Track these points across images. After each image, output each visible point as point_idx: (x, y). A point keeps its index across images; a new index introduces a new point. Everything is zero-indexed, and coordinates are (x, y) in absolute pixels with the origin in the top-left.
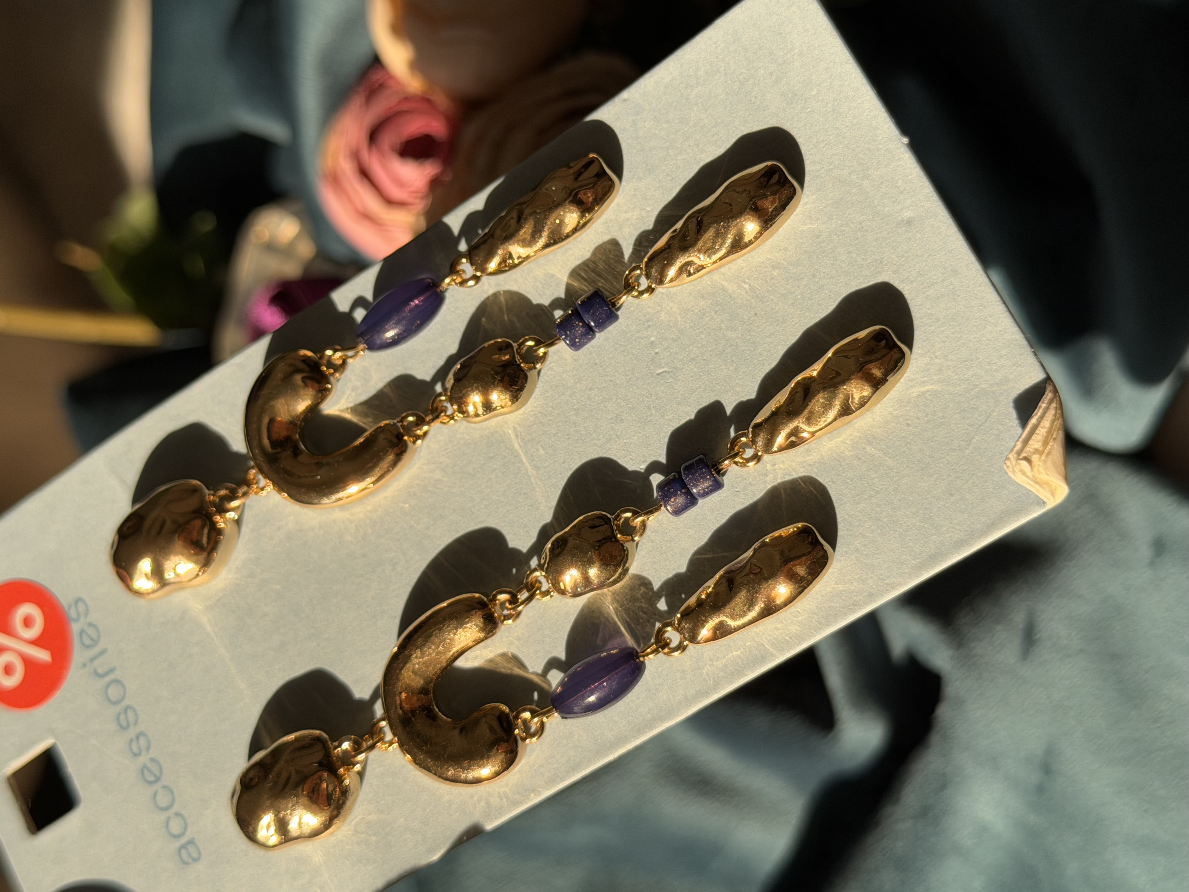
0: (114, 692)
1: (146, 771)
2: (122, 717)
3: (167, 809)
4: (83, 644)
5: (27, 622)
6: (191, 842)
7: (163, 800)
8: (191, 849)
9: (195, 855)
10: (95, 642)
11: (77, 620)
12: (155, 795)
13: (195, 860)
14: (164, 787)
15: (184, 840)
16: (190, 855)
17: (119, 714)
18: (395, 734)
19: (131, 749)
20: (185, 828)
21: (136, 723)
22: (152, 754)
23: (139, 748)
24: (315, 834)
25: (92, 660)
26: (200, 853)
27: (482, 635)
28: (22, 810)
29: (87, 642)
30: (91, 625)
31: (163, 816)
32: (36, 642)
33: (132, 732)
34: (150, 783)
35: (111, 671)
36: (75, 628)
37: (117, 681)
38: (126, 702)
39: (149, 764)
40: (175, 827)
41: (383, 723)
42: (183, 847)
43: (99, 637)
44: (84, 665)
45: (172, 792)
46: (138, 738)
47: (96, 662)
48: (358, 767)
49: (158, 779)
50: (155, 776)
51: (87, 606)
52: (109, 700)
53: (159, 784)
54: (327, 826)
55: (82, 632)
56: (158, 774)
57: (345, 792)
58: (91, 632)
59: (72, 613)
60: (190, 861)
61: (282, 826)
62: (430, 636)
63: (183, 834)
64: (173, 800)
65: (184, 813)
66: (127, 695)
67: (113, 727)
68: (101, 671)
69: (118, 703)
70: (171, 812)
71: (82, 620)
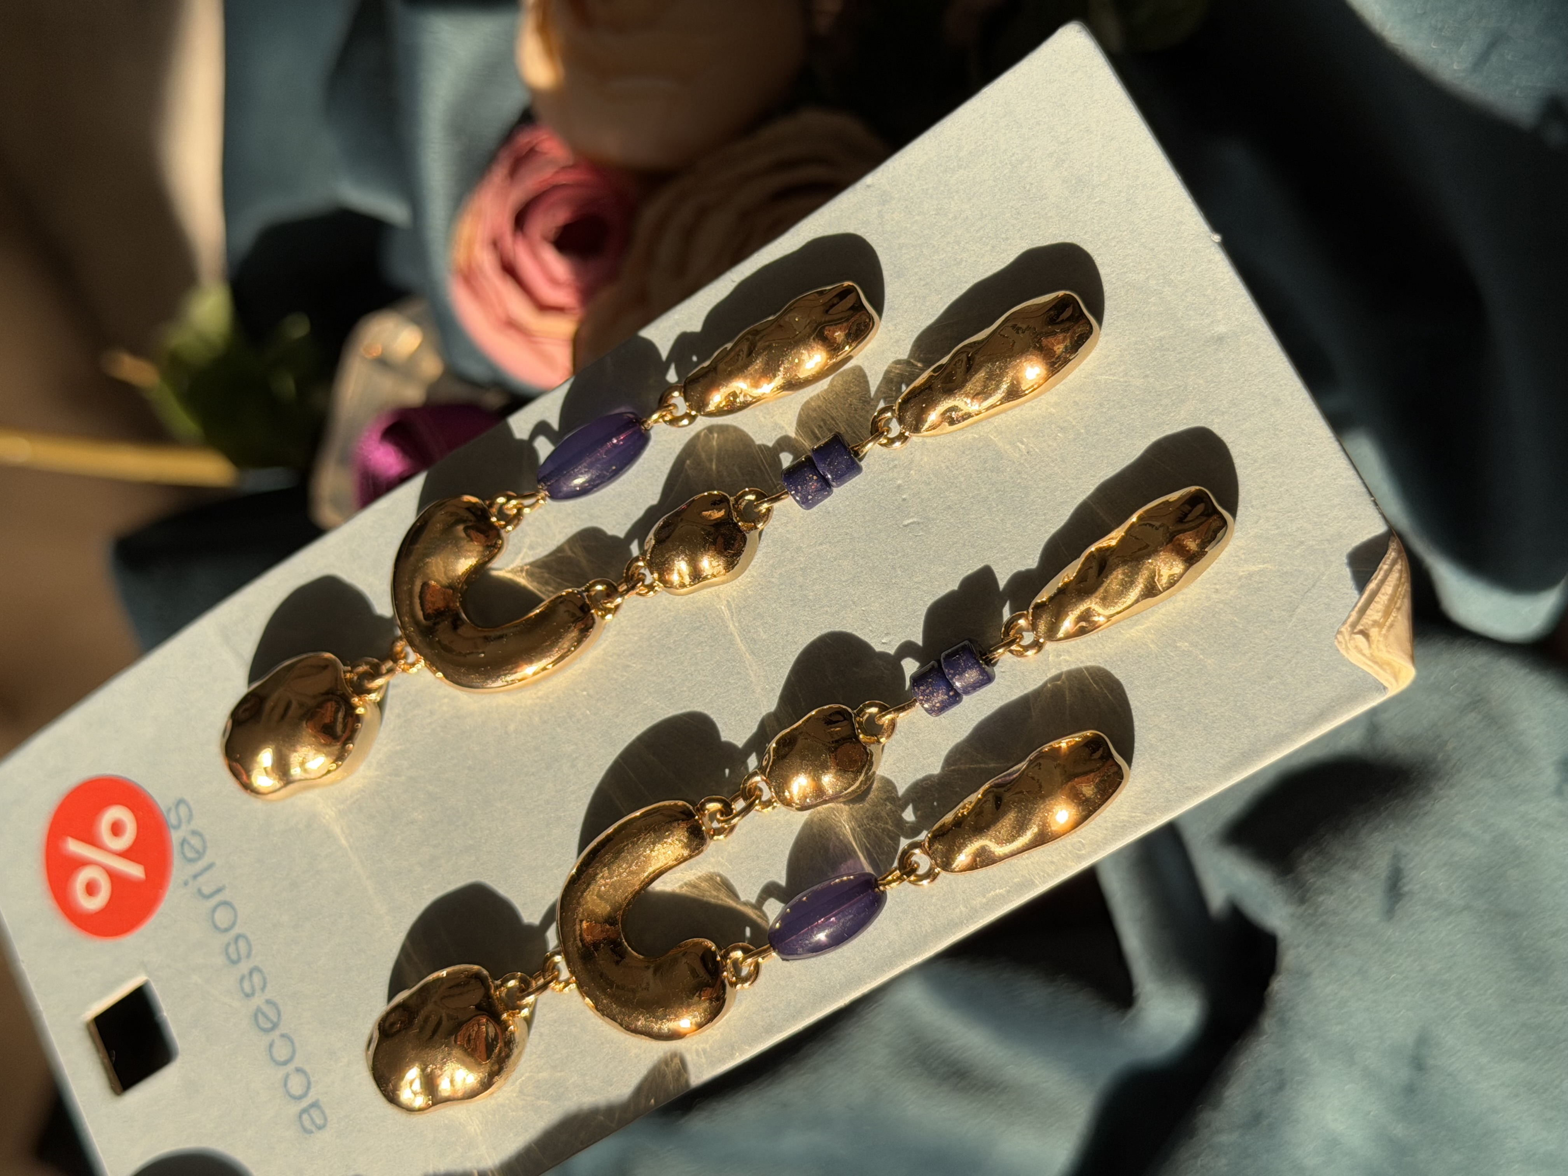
0: (222, 917)
1: (260, 1015)
2: (232, 949)
3: (285, 1063)
4: (185, 857)
5: (117, 829)
6: (315, 1105)
7: (280, 1052)
8: (315, 1113)
9: (319, 1122)
10: (200, 854)
11: (177, 827)
12: (271, 1046)
13: (320, 1128)
14: (283, 1036)
15: (305, 1103)
16: (313, 1121)
17: (228, 945)
18: (572, 972)
19: (242, 989)
20: (308, 1088)
21: (249, 956)
22: (269, 994)
23: (253, 987)
24: (471, 1095)
25: (195, 877)
26: (326, 1119)
27: (686, 853)
28: (103, 1063)
29: (190, 854)
30: (195, 833)
31: (281, 1072)
32: (126, 855)
33: (244, 967)
34: (266, 1031)
35: (219, 891)
36: (175, 837)
37: (226, 903)
38: (236, 931)
39: (266, 1008)
40: (296, 1085)
41: (558, 959)
42: (305, 1111)
43: (205, 848)
44: (186, 884)
45: (292, 1043)
46: (251, 973)
47: (200, 879)
48: (525, 1012)
49: (275, 1026)
50: (272, 1022)
51: (190, 810)
52: (216, 927)
53: (277, 1033)
54: (486, 1085)
55: (184, 842)
56: (275, 1020)
57: (509, 1043)
58: (195, 841)
59: (172, 819)
60: (313, 1129)
61: (429, 1084)
62: (620, 852)
63: (305, 1095)
64: (294, 1052)
65: (307, 1068)
66: (239, 921)
67: (220, 960)
68: (206, 890)
69: (227, 930)
70: (291, 1067)
71: (184, 827)
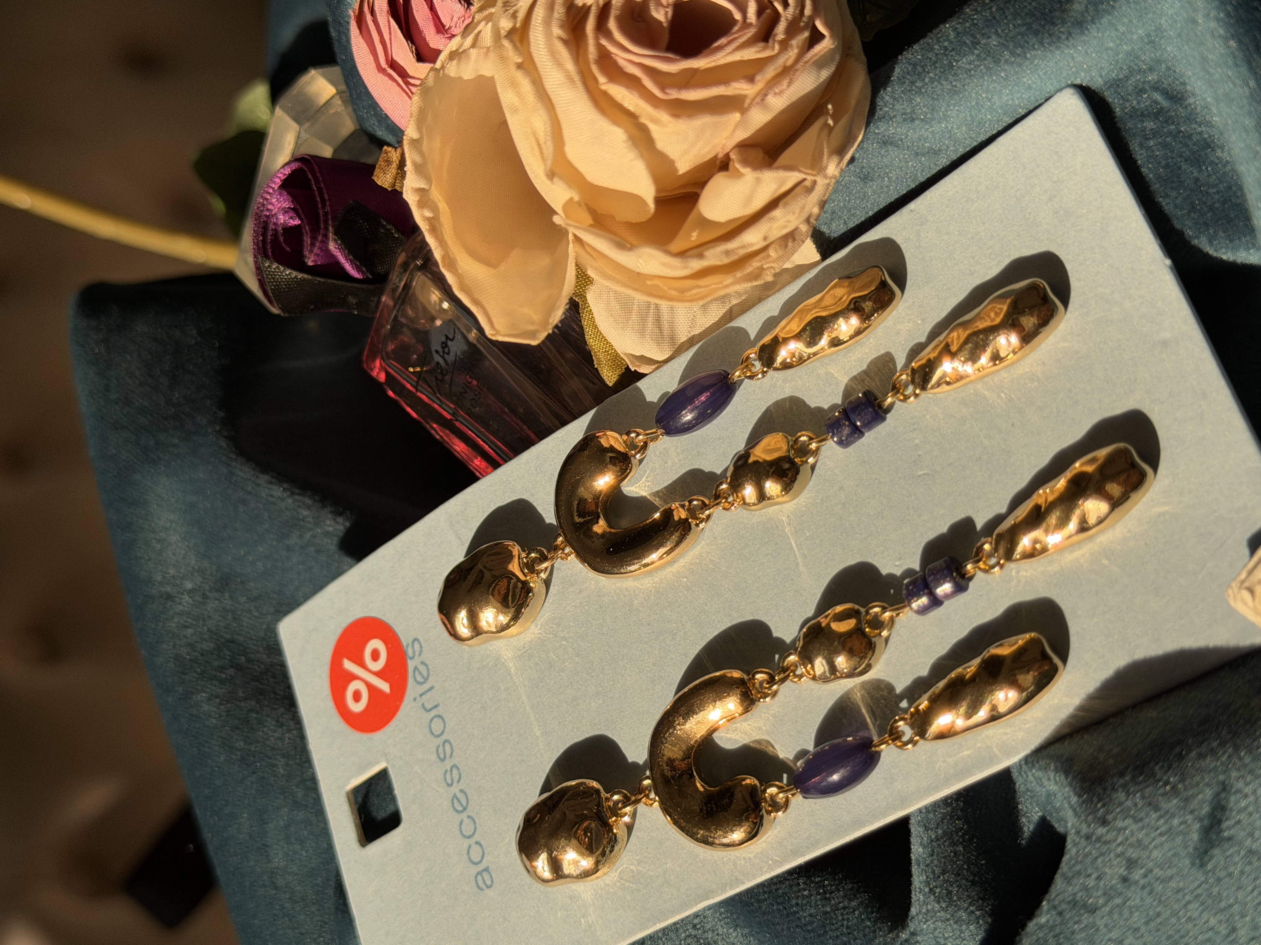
0: (437, 726)
1: (455, 801)
2: (441, 750)
3: (469, 837)
4: (415, 680)
5: (375, 655)
6: (486, 870)
7: (468, 828)
8: (486, 876)
9: (489, 883)
10: (426, 679)
11: (412, 658)
12: (461, 823)
13: (488, 887)
14: (469, 817)
15: (480, 868)
16: (484, 881)
17: (438, 746)
18: (657, 794)
19: (445, 780)
20: (483, 857)
21: (451, 756)
22: (462, 786)
23: (452, 779)
24: (586, 875)
25: (421, 695)
26: (492, 881)
27: (741, 710)
28: (356, 824)
29: (419, 679)
30: (423, 663)
31: (466, 843)
32: (378, 674)
33: (448, 764)
34: (459, 812)
35: (436, 707)
36: (411, 665)
37: (439, 716)
38: (444, 737)
39: (459, 795)
40: (476, 854)
41: (648, 782)
42: (479, 873)
43: (429, 675)
44: (415, 699)
45: (475, 823)
46: (451, 770)
47: (424, 697)
49: (464, 809)
50: (462, 805)
51: (421, 647)
52: (432, 733)
53: (465, 814)
54: (594, 870)
55: (416, 668)
56: (465, 804)
57: (613, 840)
58: (423, 670)
59: (410, 653)
60: (484, 887)
61: (556, 866)
63: (481, 861)
64: (475, 830)
65: (482, 842)
66: (446, 730)
67: (434, 757)
68: (428, 706)
69: (439, 736)
70: (473, 840)
71: (416, 658)
